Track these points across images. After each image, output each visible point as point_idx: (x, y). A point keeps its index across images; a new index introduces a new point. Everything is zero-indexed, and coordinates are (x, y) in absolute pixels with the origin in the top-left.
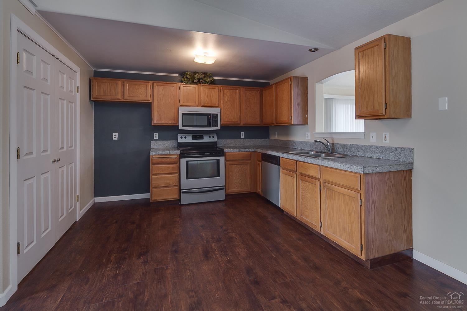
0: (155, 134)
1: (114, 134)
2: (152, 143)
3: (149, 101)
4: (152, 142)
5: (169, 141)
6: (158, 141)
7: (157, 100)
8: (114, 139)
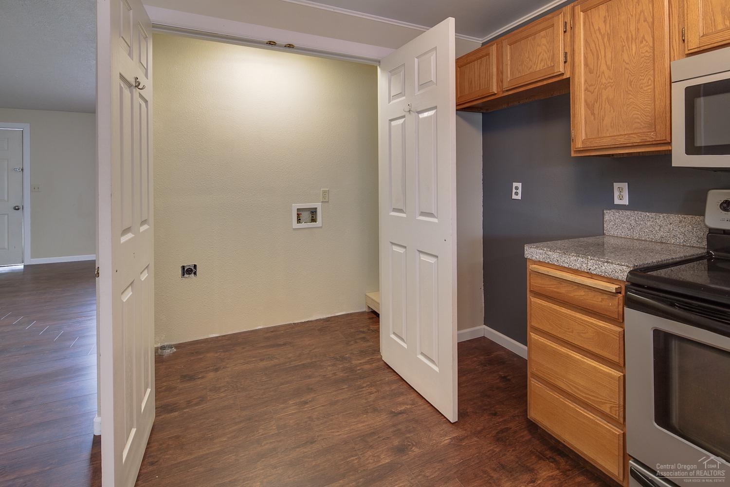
0: (616, 185)
1: (515, 184)
2: (607, 217)
3: (564, 77)
4: (609, 216)
5: (675, 218)
6: (628, 213)
7: (586, 65)
8: (514, 197)
